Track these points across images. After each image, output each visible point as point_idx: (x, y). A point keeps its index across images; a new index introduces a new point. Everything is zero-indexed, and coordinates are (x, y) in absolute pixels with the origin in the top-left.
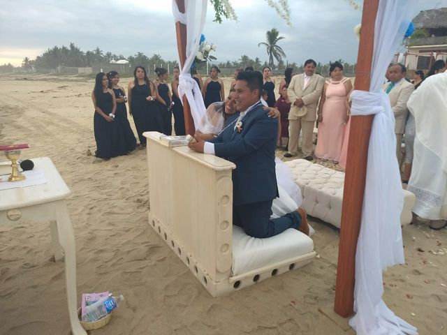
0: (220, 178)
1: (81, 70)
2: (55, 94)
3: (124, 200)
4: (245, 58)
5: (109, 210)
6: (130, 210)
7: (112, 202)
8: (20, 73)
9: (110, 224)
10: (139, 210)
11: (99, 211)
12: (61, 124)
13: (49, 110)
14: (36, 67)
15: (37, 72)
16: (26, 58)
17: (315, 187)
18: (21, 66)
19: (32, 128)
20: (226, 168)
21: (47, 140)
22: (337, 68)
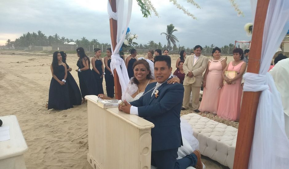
0: (142, 134)
1: (45, 48)
2: (27, 64)
3: (70, 142)
4: (152, 42)
5: (59, 150)
6: (74, 150)
7: (62, 143)
8: (4, 50)
9: (60, 161)
10: (81, 150)
11: (52, 150)
12: (29, 85)
13: (22, 75)
14: (15, 46)
15: (16, 49)
16: (9, 40)
17: (206, 135)
18: (5, 45)
19: (10, 88)
20: (147, 127)
21: (19, 96)
22: (217, 51)
